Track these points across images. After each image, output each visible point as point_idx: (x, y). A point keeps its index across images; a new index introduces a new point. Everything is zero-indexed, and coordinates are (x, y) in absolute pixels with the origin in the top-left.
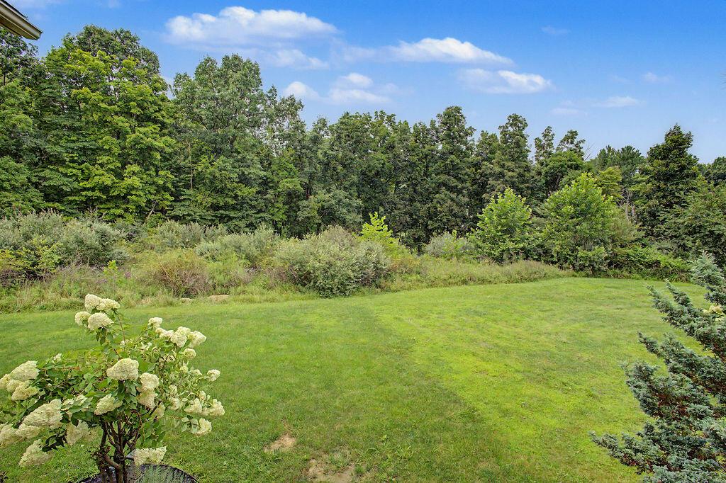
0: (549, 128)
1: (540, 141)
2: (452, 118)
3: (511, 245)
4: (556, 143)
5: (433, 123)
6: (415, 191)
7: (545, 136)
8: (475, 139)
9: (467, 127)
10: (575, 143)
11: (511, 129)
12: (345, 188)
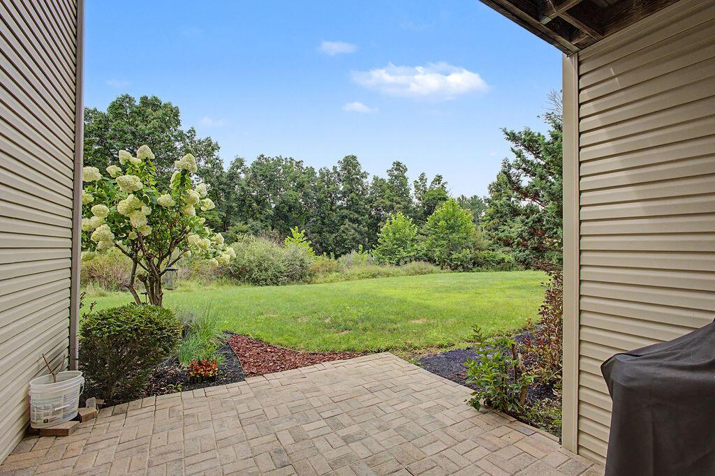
0: (423, 174)
1: (418, 183)
2: (350, 163)
4: (428, 185)
5: (335, 168)
6: (323, 223)
7: (421, 179)
8: (368, 181)
9: (362, 171)
10: (441, 184)
11: (396, 173)
12: (262, 221)
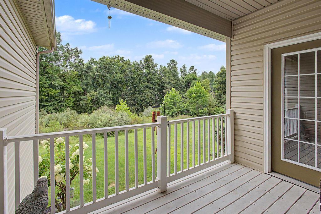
0: (184, 65)
1: (182, 69)
2: (148, 59)
3: (176, 110)
4: (187, 70)
5: (141, 61)
6: (135, 90)
7: (183, 68)
8: (158, 68)
9: (154, 63)
10: (194, 70)
11: (171, 65)
12: (104, 90)
